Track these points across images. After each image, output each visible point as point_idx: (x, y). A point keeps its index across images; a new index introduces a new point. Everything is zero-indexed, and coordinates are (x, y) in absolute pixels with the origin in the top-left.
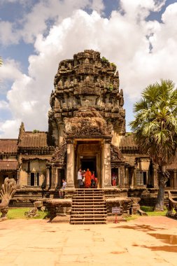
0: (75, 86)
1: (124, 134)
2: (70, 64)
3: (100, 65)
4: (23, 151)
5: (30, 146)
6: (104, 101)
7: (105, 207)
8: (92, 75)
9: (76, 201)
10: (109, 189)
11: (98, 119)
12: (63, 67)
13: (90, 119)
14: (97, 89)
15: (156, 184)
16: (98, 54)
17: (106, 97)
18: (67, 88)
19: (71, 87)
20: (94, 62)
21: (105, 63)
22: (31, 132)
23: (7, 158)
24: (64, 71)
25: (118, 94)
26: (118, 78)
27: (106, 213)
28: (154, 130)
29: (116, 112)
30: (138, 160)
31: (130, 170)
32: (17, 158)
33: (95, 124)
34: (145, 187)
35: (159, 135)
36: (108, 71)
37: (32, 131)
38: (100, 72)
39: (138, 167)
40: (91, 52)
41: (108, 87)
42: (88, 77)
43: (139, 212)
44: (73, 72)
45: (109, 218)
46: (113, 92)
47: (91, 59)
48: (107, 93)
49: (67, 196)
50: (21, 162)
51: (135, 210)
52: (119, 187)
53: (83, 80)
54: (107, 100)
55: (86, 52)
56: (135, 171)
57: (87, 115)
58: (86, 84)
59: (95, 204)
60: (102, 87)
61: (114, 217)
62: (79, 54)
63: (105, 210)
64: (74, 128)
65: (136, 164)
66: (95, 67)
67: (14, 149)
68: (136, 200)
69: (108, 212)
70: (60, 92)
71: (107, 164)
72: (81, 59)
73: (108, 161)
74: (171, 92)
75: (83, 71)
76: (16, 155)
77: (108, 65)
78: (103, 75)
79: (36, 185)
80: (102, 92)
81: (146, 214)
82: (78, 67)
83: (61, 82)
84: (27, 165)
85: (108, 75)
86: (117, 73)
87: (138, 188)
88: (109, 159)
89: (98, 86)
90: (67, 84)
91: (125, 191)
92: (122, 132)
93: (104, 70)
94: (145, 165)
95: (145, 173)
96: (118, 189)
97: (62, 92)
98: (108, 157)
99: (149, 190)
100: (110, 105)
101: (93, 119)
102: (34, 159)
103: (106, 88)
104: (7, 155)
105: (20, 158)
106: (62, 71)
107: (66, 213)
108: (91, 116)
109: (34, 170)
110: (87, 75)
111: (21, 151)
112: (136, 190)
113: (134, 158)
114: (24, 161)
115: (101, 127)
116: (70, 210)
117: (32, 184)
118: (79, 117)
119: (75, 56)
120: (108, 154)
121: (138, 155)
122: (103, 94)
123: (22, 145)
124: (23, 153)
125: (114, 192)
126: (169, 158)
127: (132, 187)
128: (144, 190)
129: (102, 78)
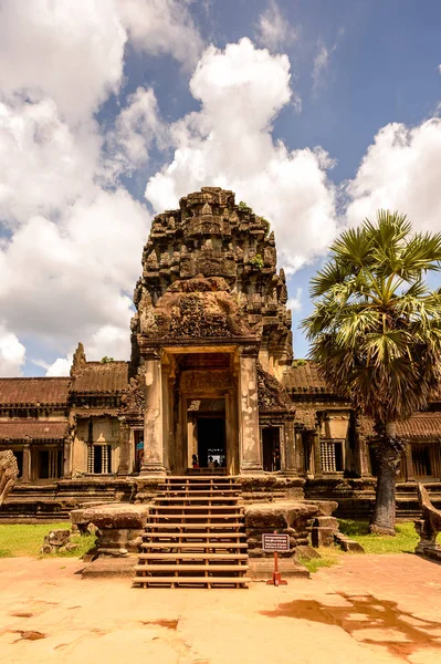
0: (183, 259)
1: (289, 362)
2: (172, 218)
3: (235, 218)
4: (79, 398)
5: (93, 389)
6: (245, 291)
7: (242, 530)
8: (218, 236)
9: (161, 512)
10: (256, 476)
11: (222, 295)
12: (158, 227)
13: (201, 295)
14: (228, 263)
15: (365, 469)
16: (230, 196)
17: (248, 283)
18: (166, 266)
19: (175, 264)
20: (221, 211)
21: (245, 213)
22: (97, 363)
23: (47, 415)
24: (160, 232)
25: (274, 278)
26: (274, 245)
27: (243, 551)
28: (366, 331)
29: (273, 313)
30: (322, 417)
31: (307, 438)
32: (67, 415)
33: (215, 310)
34: (339, 476)
35: (380, 343)
36: (253, 229)
37: (100, 360)
38: (235, 231)
39: (323, 433)
40: (215, 192)
41: (253, 261)
42: (209, 241)
43: (337, 540)
44: (179, 234)
45: (253, 564)
46: (264, 271)
47: (215, 206)
48: (251, 273)
49: (142, 495)
50: (72, 422)
51: (326, 534)
52: (284, 474)
53: (199, 248)
54: (252, 289)
55: (204, 191)
56: (317, 440)
57: (196, 287)
58: (206, 254)
59: (214, 521)
60: (240, 261)
61: (269, 563)
62: (191, 197)
63: (243, 540)
64: (161, 320)
65: (319, 424)
66: (225, 220)
67: (62, 397)
68: (326, 506)
69: (252, 546)
70: (152, 274)
71: (250, 410)
72: (195, 206)
73: (252, 404)
74: (402, 244)
75: (199, 230)
76: (64, 410)
77: (253, 219)
78: (241, 237)
79: (104, 471)
80: (241, 271)
81: (356, 548)
82: (188, 222)
83: (154, 254)
84: (87, 429)
85: (252, 238)
86: (272, 235)
87: (325, 477)
88: (255, 397)
89: (232, 259)
90: (167, 258)
91: (296, 484)
92: (284, 358)
93: (244, 227)
94: (338, 428)
95: (338, 446)
96: (279, 479)
97: (157, 274)
98: (251, 392)
99: (351, 483)
100: (257, 298)
101: (211, 296)
102: (101, 417)
103: (249, 264)
104: (47, 410)
105: (72, 414)
106: (156, 232)
107: (127, 546)
108: (206, 289)
109: (101, 439)
110: (208, 236)
111: (76, 399)
112: (321, 483)
113: (314, 411)
114: (80, 421)
115: (232, 316)
116: (138, 540)
117: (98, 469)
118: (174, 291)
119: (183, 202)
120: (252, 386)
121: (321, 407)
122: (242, 275)
123: (77, 388)
124: (79, 405)
125: (270, 485)
126: (404, 402)
127: (311, 477)
128: (339, 482)
129: (240, 243)
